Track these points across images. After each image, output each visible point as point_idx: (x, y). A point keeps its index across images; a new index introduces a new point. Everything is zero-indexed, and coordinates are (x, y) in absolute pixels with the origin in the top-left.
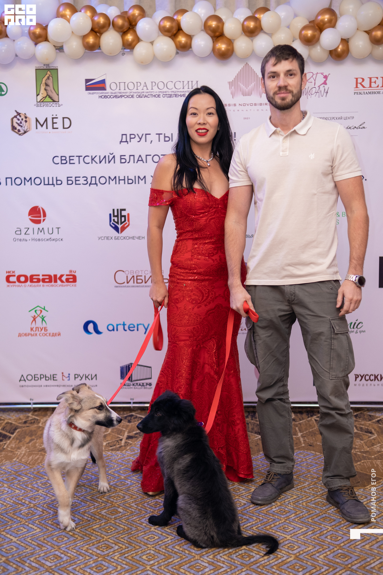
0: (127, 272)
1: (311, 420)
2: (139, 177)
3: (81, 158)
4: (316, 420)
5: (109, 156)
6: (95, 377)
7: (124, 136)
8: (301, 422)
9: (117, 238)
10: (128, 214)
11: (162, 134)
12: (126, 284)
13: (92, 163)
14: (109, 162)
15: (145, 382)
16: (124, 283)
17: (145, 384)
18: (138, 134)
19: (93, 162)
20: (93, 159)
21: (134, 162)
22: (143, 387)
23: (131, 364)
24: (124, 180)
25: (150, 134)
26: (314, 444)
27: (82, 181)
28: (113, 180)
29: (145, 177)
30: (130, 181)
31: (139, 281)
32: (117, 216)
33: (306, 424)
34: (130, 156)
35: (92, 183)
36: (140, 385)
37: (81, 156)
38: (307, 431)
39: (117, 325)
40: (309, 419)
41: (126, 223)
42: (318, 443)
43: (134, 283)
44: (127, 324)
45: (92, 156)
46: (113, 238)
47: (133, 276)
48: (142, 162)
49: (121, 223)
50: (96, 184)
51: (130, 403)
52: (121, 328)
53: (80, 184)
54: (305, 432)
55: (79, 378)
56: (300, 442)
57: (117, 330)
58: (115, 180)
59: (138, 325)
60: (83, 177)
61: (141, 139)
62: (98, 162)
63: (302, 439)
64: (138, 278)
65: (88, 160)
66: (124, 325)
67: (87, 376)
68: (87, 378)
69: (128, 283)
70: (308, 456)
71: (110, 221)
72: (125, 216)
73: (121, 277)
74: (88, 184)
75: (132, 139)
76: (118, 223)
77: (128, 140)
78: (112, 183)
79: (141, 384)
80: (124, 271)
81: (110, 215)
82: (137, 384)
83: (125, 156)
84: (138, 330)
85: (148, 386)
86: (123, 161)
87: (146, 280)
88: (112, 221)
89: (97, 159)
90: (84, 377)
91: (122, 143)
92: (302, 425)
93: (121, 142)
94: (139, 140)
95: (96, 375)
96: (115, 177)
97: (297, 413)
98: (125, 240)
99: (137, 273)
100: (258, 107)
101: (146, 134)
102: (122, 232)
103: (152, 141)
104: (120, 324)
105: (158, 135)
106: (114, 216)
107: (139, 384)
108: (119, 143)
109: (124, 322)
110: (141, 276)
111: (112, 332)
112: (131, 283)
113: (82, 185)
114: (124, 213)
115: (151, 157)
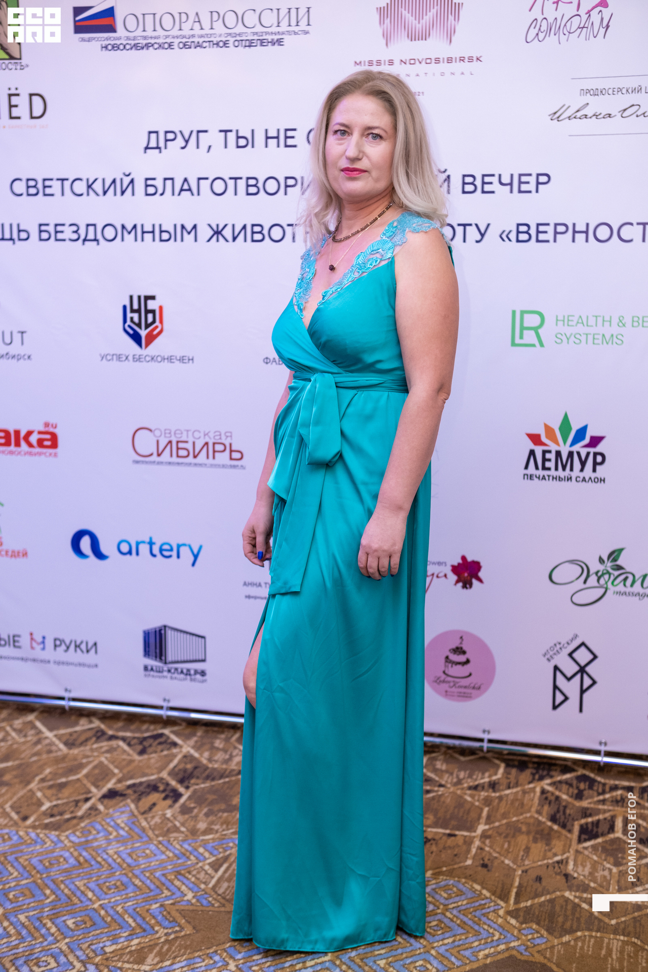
0: (157, 433)
1: (533, 790)
2: (183, 227)
3: (67, 184)
4: (543, 792)
5: (122, 180)
6: (93, 650)
7: (153, 136)
8: (508, 792)
9: (138, 359)
10: (161, 308)
11: (231, 131)
12: (154, 458)
13: (88, 194)
14: (123, 193)
15: (193, 666)
16: (151, 455)
17: (192, 672)
18: (181, 132)
19: (91, 192)
20: (89, 187)
21: (173, 194)
22: (188, 677)
23: (165, 627)
24: (153, 232)
25: (206, 131)
26: (496, 863)
27: (68, 233)
28: (129, 233)
29: (195, 227)
30: (165, 236)
31: (183, 453)
32: (138, 311)
33: (513, 802)
34: (165, 179)
35: (89, 238)
36: (182, 672)
37: (67, 179)
38: (504, 821)
39: (138, 544)
40: (531, 786)
41: (157, 327)
42: (507, 862)
43: (171, 456)
44: (158, 543)
45: (88, 180)
46: (130, 358)
47: (170, 442)
48: (189, 193)
49: (147, 326)
50: (95, 240)
51: (161, 708)
52: (144, 548)
53: (64, 240)
54: (497, 824)
55: (63, 647)
56: (469, 851)
57: (137, 554)
58: (133, 232)
59: (179, 546)
60: (71, 225)
61: (187, 142)
62: (100, 192)
63: (477, 843)
64: (181, 445)
65: (80, 187)
66: (151, 544)
67: (78, 643)
68: (78, 650)
69: (159, 455)
70: (457, 899)
71: (125, 321)
72: (153, 312)
73: (146, 443)
74: (80, 241)
75: (169, 143)
76: (139, 325)
77: (162, 144)
78: (129, 238)
79: (185, 671)
80: (150, 430)
81: (125, 307)
82: (176, 669)
83: (154, 179)
84: (178, 557)
85: (198, 677)
86: (151, 190)
87: (197, 451)
88: (129, 322)
89: (98, 187)
90: (72, 646)
91: (148, 151)
92: (503, 803)
93: (147, 148)
94: (183, 144)
95: (95, 644)
96: (135, 227)
97: (513, 766)
98: (153, 364)
99: (178, 436)
100: (443, 66)
101: (199, 132)
102: (147, 345)
103: (210, 147)
104: (143, 542)
105: (223, 134)
106: (133, 311)
107: (179, 670)
108: (143, 150)
109: (151, 539)
110: (186, 442)
111: (128, 556)
112: (166, 456)
113: (68, 242)
114: (151, 305)
115: (209, 182)
